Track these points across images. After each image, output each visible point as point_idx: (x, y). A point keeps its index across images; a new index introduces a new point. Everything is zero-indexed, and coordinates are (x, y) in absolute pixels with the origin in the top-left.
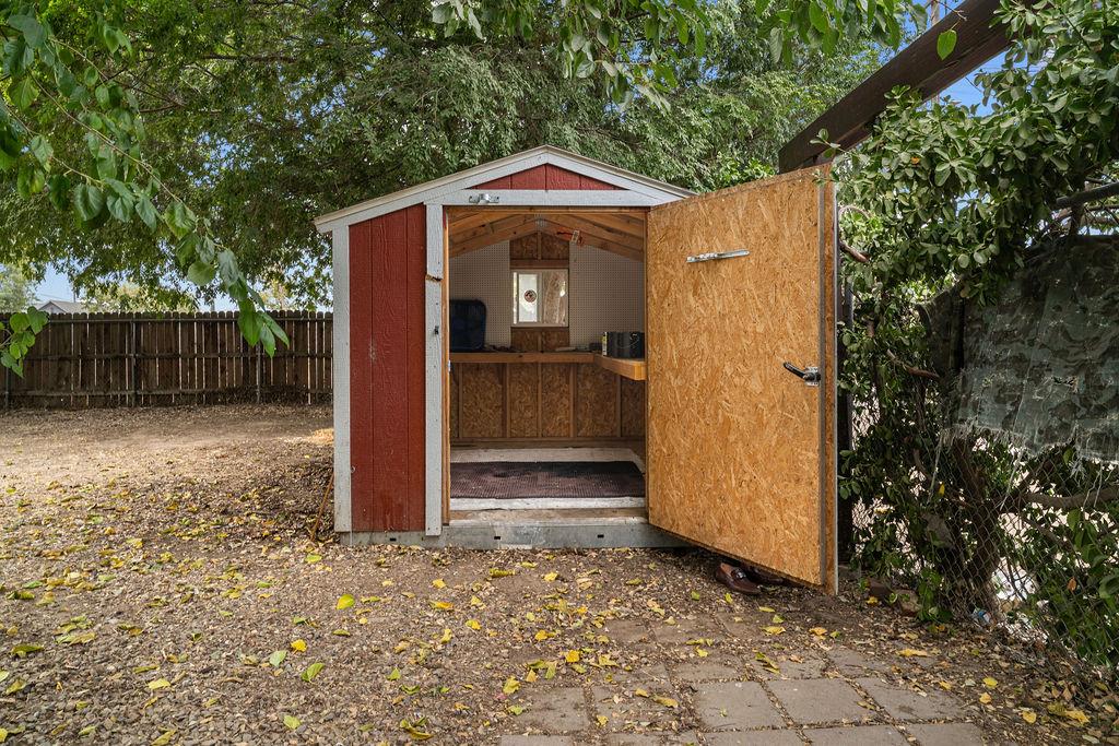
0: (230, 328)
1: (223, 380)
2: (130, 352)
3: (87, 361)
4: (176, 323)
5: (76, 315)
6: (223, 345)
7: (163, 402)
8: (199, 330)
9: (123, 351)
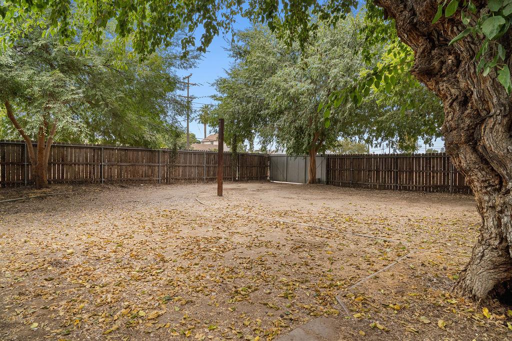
0: (437, 160)
1: (433, 182)
2: (394, 169)
3: (378, 172)
4: (413, 158)
5: (380, 155)
6: (433, 167)
7: (406, 189)
8: (423, 161)
9: (391, 169)
